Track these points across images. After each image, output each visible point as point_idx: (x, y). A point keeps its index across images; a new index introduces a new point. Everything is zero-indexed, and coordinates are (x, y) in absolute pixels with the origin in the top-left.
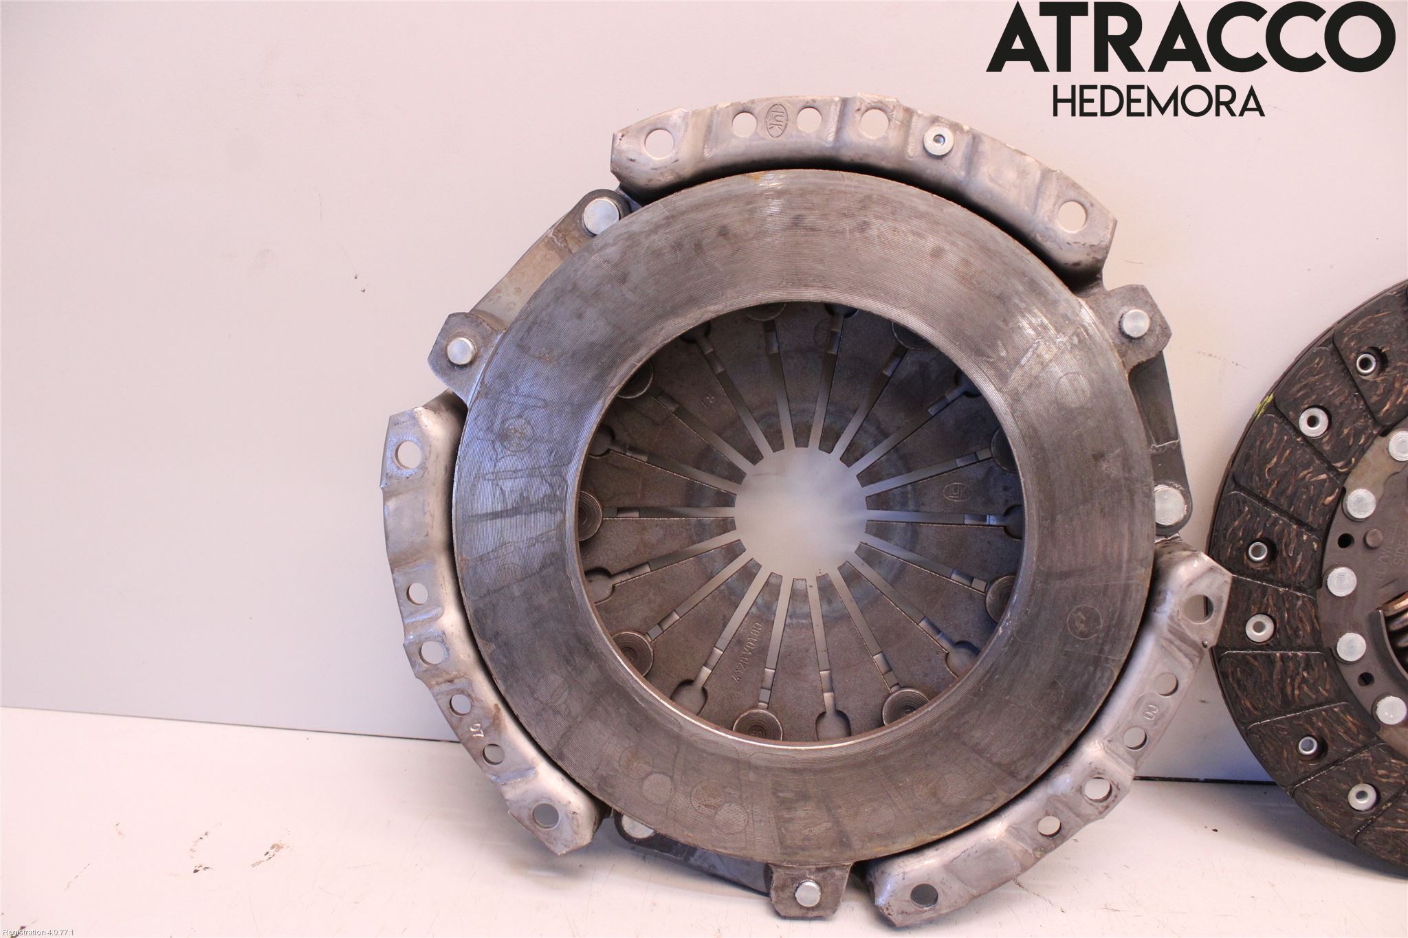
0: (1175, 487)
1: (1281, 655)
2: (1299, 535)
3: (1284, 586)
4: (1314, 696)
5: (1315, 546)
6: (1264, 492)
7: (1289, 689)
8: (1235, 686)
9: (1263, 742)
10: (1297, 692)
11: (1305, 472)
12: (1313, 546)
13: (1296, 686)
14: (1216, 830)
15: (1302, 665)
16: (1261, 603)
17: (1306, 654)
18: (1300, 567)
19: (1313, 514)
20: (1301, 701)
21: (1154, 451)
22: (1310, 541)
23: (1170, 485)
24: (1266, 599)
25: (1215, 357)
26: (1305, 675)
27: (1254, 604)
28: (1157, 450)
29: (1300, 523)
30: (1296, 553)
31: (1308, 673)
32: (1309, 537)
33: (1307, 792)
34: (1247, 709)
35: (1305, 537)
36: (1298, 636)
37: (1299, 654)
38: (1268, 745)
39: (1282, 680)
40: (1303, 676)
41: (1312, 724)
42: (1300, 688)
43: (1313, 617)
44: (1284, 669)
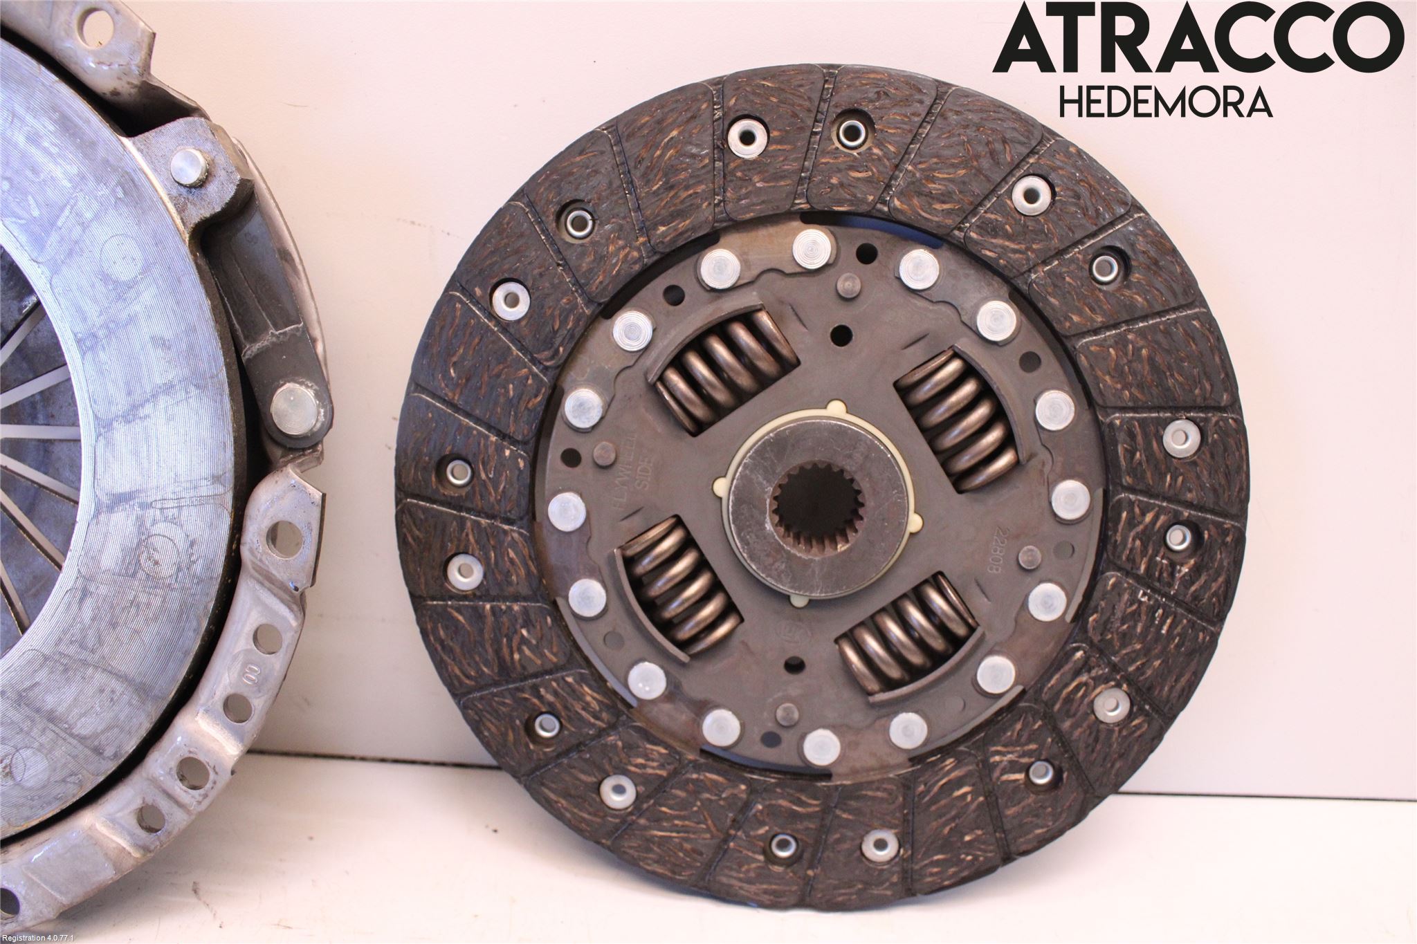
0: (307, 387)
1: (492, 608)
2: (499, 450)
3: (488, 518)
4: (539, 662)
5: (521, 464)
6: (450, 394)
7: (505, 651)
8: (439, 648)
9: (481, 720)
10: (516, 656)
11: (501, 367)
12: (518, 463)
13: (515, 644)
14: (495, 831)
15: (520, 621)
16: (459, 540)
17: (524, 607)
18: (503, 491)
19: (515, 421)
20: (524, 668)
21: (274, 339)
22: (514, 456)
23: (301, 384)
24: (464, 534)
25: (419, 225)
26: (524, 632)
27: (451, 541)
28: (278, 337)
29: (503, 435)
30: (498, 473)
31: (528, 631)
32: (511, 450)
33: (543, 784)
34: (456, 676)
35: (507, 453)
36: (510, 583)
37: (516, 608)
38: (490, 725)
39: (496, 642)
40: (523, 636)
41: (540, 697)
42: (520, 651)
43: (527, 558)
44: (497, 627)
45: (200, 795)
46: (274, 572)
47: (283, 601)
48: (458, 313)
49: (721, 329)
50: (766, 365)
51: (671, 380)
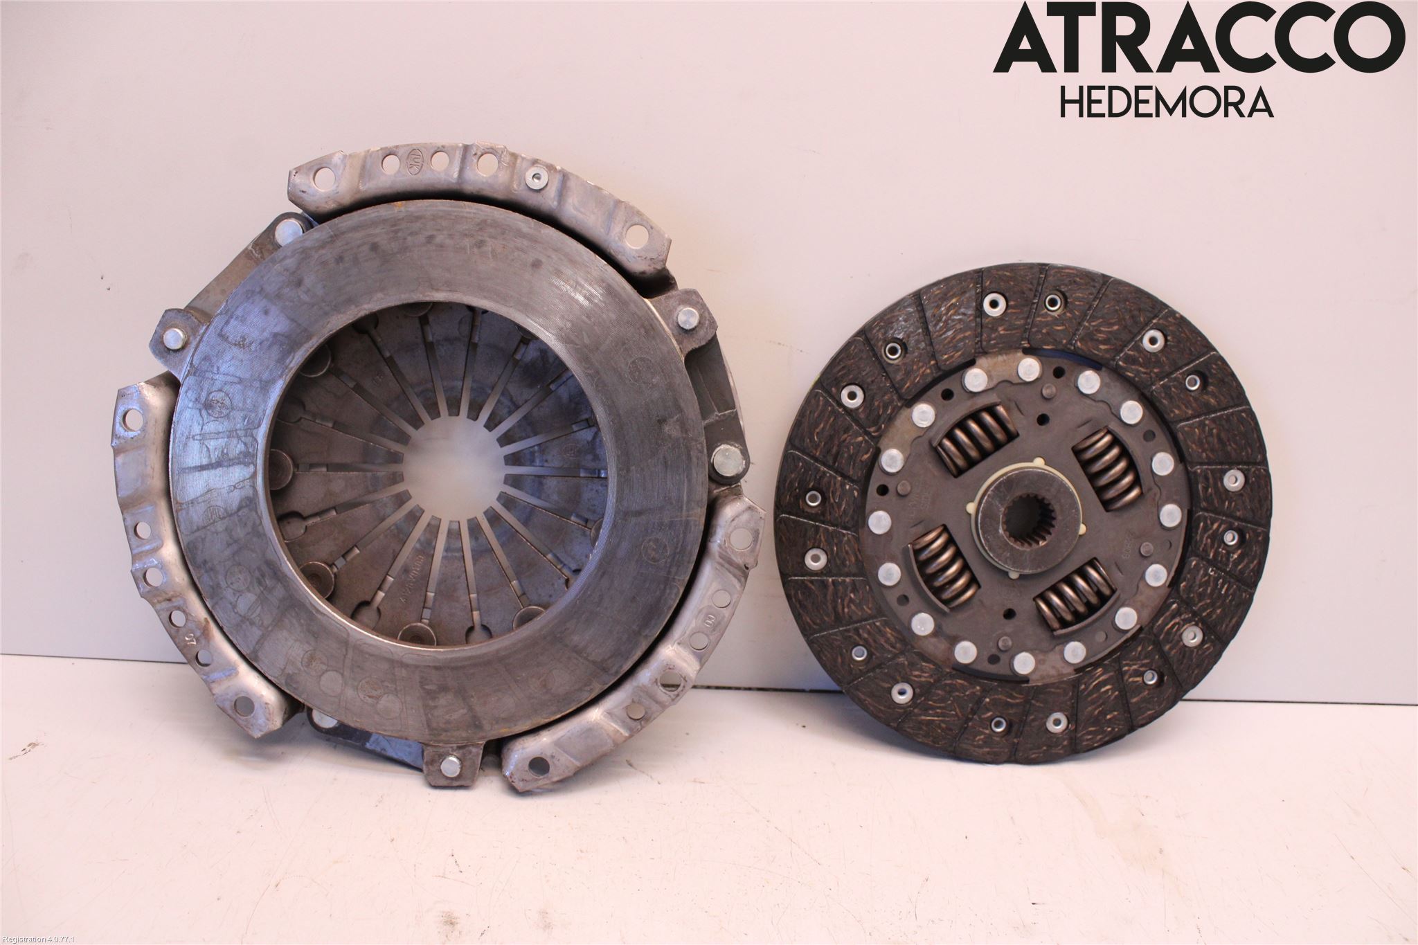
0: (735, 447)
1: (833, 581)
2: (843, 485)
3: (833, 526)
4: (860, 613)
5: (856, 493)
6: (814, 452)
7: (840, 607)
8: (798, 606)
9: (822, 650)
10: (846, 610)
11: (846, 436)
12: (854, 494)
13: (846, 604)
14: (804, 727)
15: (850, 588)
16: (815, 539)
17: (853, 580)
18: (844, 510)
19: (853, 468)
20: (851, 617)
21: (717, 418)
22: (852, 489)
23: (732, 445)
24: (818, 537)
25: (783, 345)
26: (852, 596)
27: (809, 540)
28: (719, 417)
29: (844, 476)
30: (841, 499)
31: (855, 595)
32: (850, 486)
33: (858, 690)
34: (807, 622)
35: (847, 487)
36: (845, 565)
37: (848, 580)
38: (826, 653)
39: (834, 601)
40: (851, 598)
41: (859, 635)
42: (849, 607)
43: (857, 550)
44: (835, 593)
45: (674, 695)
46: (734, 559)
47: (735, 576)
48: (821, 403)
49: (975, 416)
50: (1000, 436)
51: (945, 444)
